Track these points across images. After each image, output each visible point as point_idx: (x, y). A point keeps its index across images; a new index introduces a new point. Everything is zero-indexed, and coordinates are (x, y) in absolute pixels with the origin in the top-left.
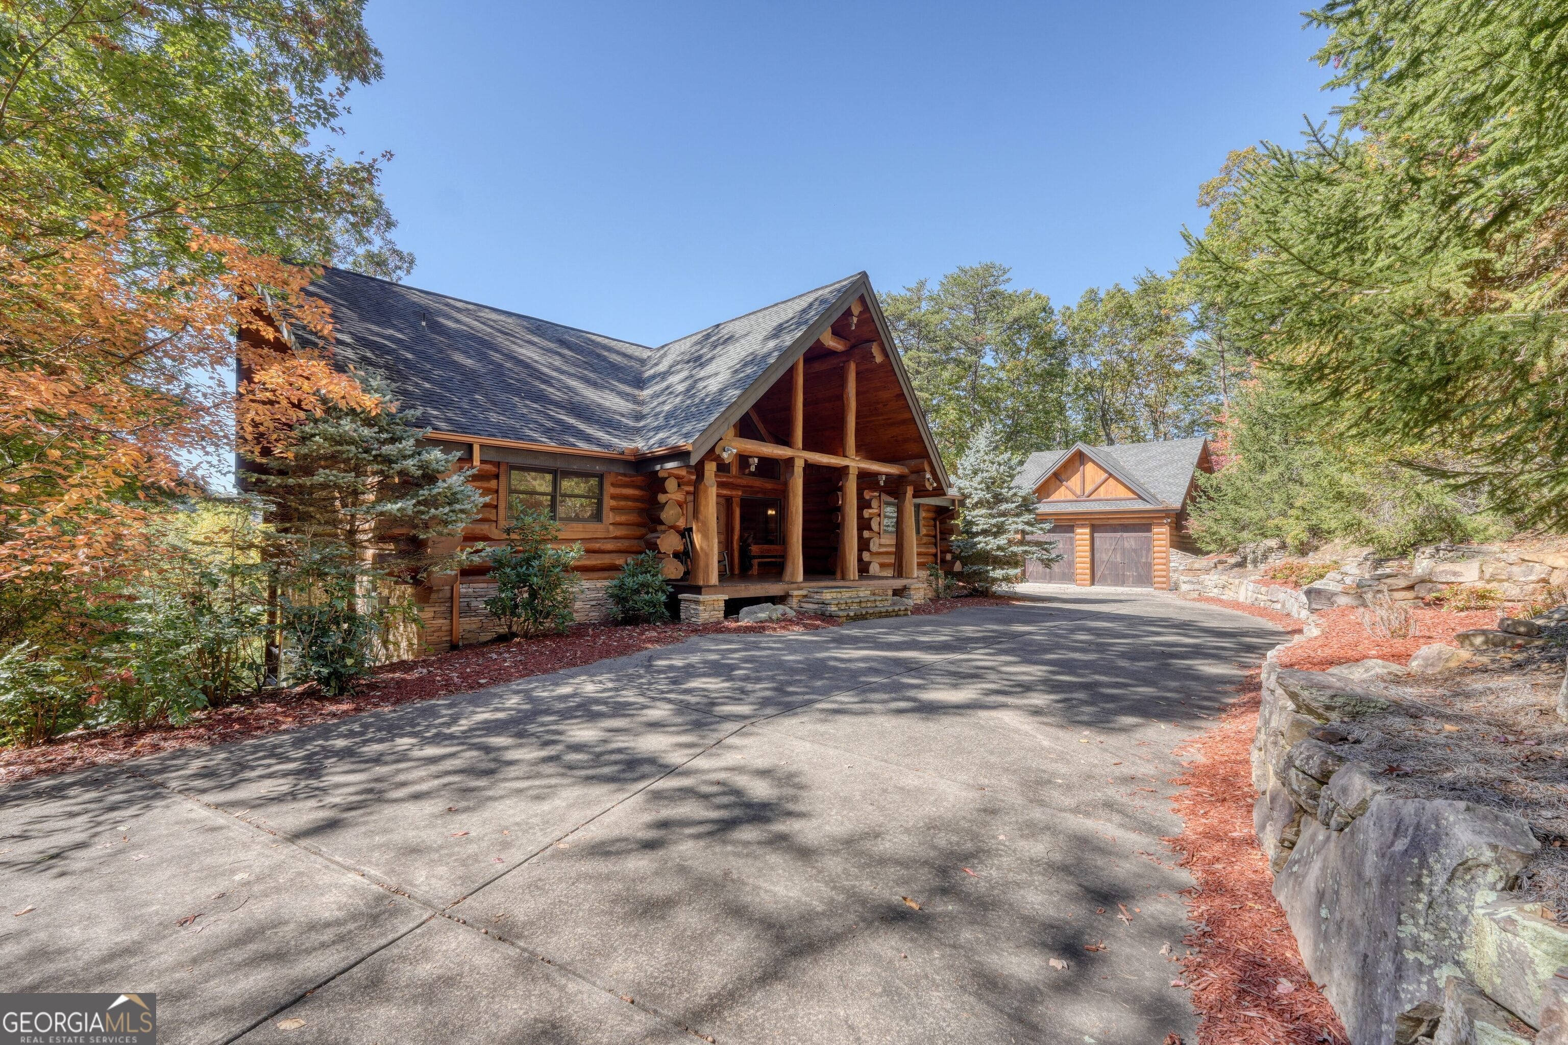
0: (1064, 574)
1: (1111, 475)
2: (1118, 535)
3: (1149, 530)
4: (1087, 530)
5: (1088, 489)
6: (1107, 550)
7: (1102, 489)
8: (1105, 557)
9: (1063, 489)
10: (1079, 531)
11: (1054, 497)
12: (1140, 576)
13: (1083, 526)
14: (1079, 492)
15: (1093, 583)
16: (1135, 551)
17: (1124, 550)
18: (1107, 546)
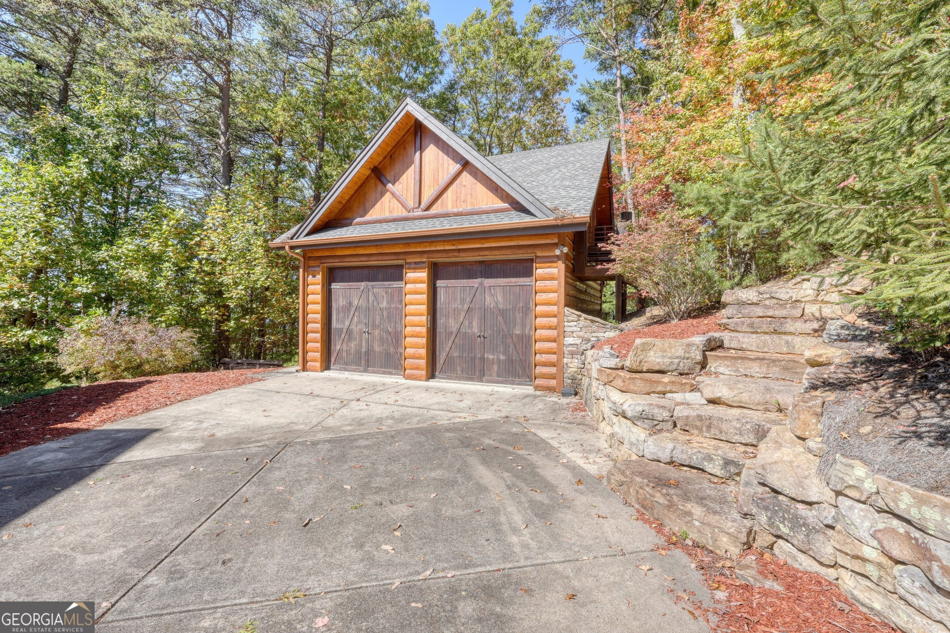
0: (388, 355)
1: (466, 165)
2: (476, 282)
3: (528, 273)
4: (423, 275)
5: (428, 195)
6: (456, 311)
7: (450, 193)
8: (453, 326)
9: (388, 195)
10: (411, 275)
11: (374, 214)
12: (510, 361)
13: (417, 266)
14: (411, 203)
15: (431, 375)
16: (503, 313)
17: (484, 310)
18: (457, 305)
